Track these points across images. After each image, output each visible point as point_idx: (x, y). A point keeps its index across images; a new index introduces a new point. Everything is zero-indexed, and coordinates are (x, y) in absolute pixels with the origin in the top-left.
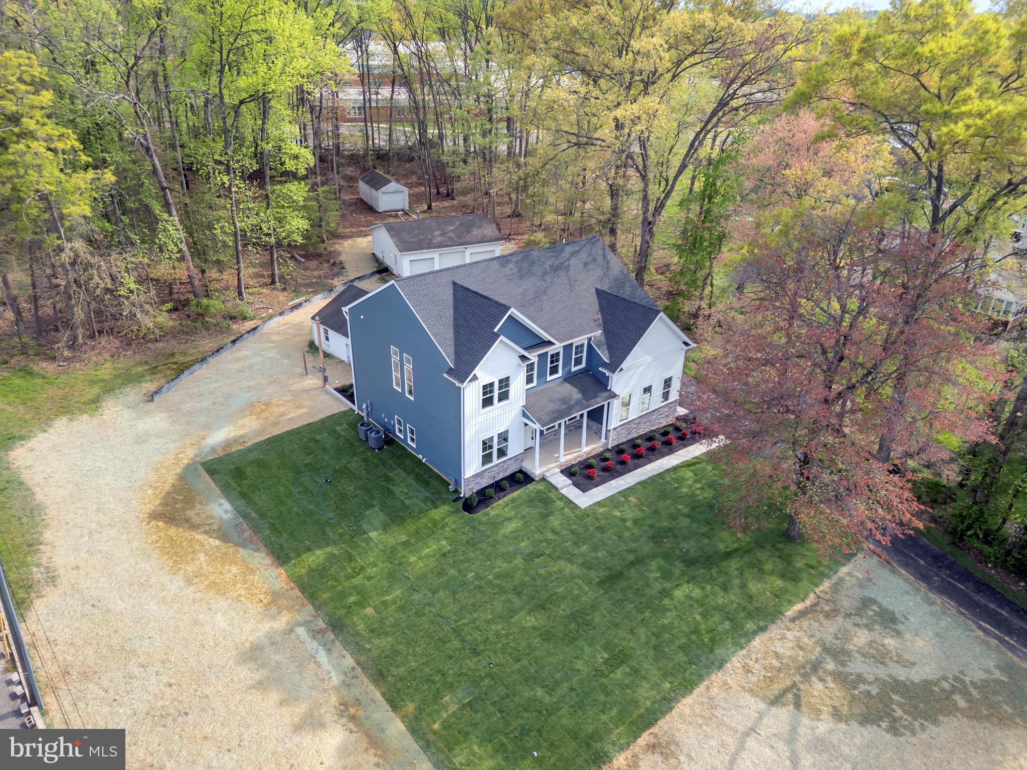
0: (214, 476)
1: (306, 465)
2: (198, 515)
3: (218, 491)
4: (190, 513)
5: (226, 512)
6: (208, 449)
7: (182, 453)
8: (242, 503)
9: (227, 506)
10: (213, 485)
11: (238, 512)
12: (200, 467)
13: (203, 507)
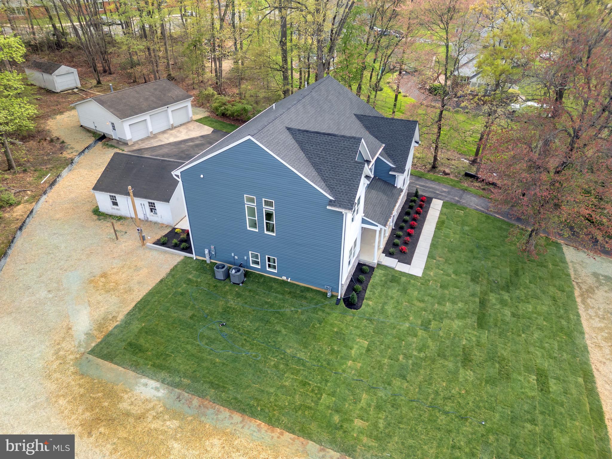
0: (115, 360)
1: (191, 318)
2: (132, 404)
3: (131, 374)
4: (124, 406)
5: (157, 389)
6: (83, 337)
7: (59, 350)
8: (163, 374)
9: (153, 383)
10: (121, 369)
11: (168, 384)
12: (91, 357)
13: (130, 394)
